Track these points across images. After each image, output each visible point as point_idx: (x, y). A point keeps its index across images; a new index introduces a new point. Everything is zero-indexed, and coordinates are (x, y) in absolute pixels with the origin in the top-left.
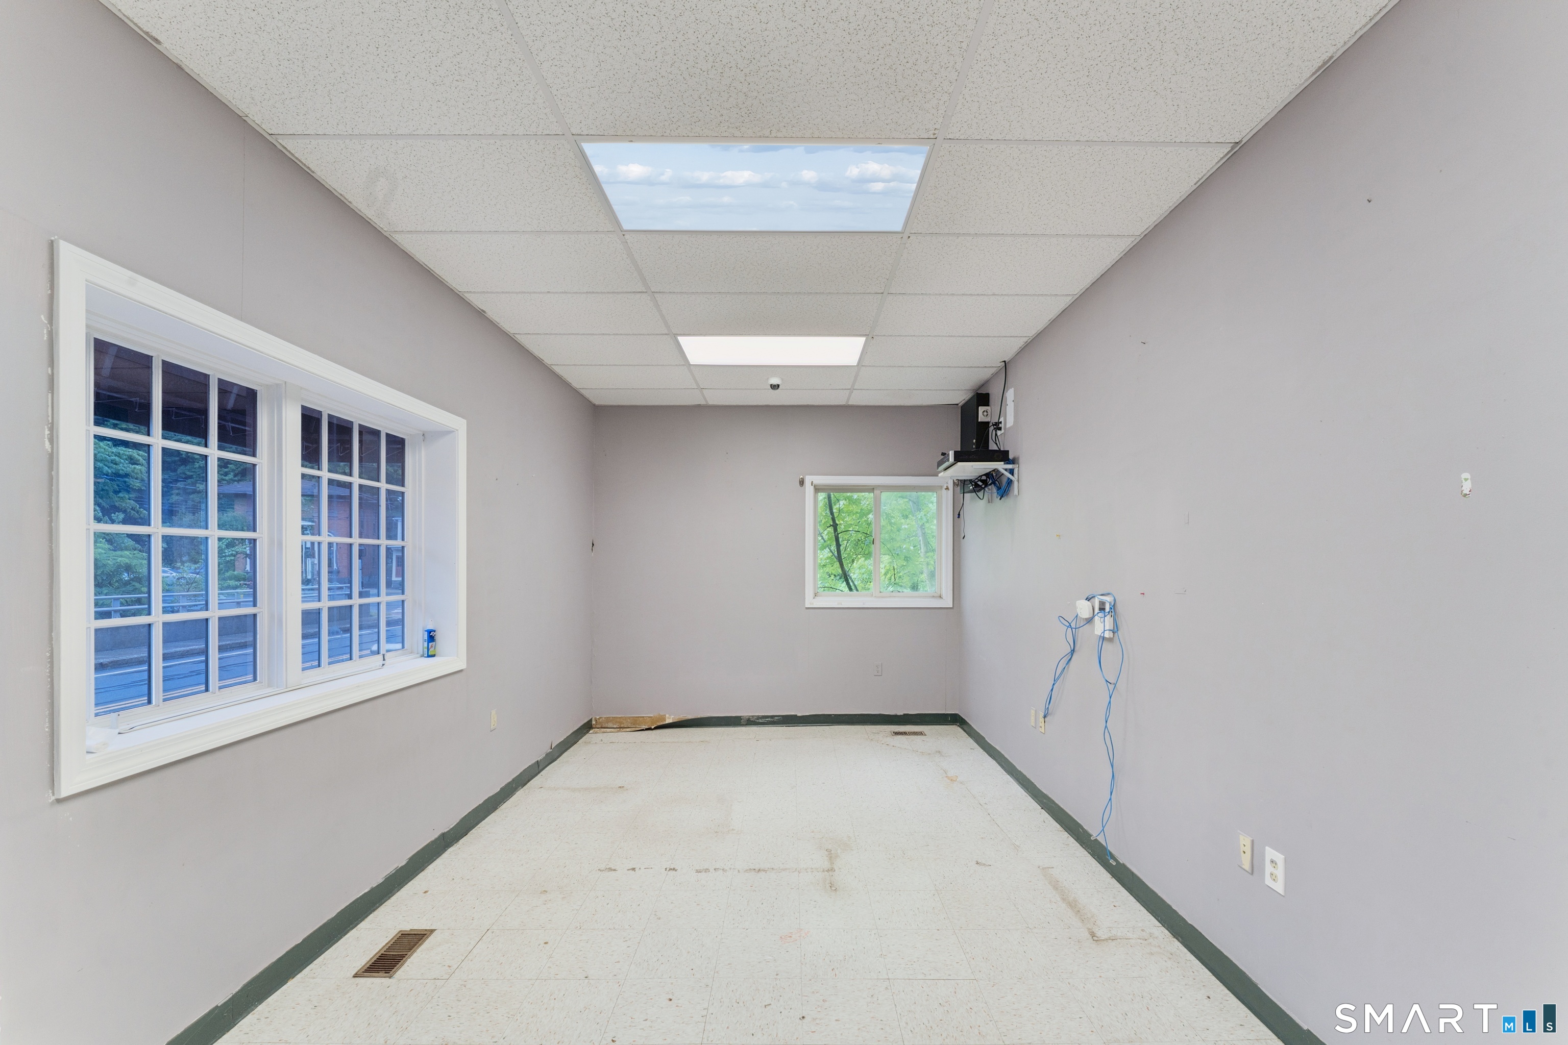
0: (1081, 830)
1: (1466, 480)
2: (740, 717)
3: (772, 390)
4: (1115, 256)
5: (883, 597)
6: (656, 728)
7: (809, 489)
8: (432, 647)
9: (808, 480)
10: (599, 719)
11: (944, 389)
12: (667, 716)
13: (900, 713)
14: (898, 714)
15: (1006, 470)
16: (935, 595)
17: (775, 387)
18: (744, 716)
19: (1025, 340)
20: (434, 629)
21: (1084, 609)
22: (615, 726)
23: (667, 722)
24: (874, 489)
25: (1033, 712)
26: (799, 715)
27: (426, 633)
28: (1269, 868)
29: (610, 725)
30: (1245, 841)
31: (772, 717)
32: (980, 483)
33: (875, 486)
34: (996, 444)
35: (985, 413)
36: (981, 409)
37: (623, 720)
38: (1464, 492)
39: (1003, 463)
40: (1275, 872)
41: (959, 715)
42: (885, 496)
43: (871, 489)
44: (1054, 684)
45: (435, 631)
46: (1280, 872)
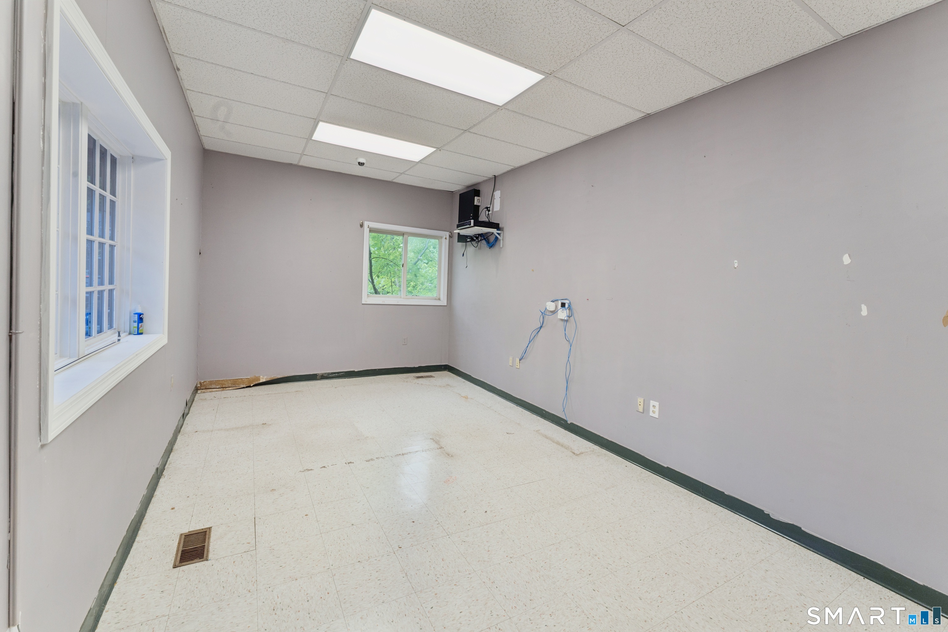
0: (544, 412)
1: (736, 263)
2: (316, 374)
3: (359, 166)
4: (578, 141)
5: (408, 299)
6: (254, 386)
7: (366, 230)
8: (141, 326)
9: (366, 224)
10: (203, 382)
11: (450, 182)
12: (261, 377)
13: (417, 366)
14: (416, 367)
15: (497, 233)
16: (437, 298)
17: (361, 164)
18: (319, 374)
19: (512, 167)
20: (142, 313)
21: (551, 306)
22: (218, 387)
23: (261, 381)
24: (404, 234)
25: (511, 358)
26: (356, 370)
27: (137, 316)
28: (651, 409)
29: (213, 386)
30: (640, 400)
31: (338, 373)
32: (475, 238)
33: (404, 232)
34: (488, 218)
35: (478, 201)
36: (476, 198)
37: (225, 382)
38: (735, 267)
39: (496, 230)
40: (654, 410)
41: (448, 365)
42: (410, 239)
43: (403, 234)
44: (529, 344)
45: (143, 314)
46: (657, 410)
